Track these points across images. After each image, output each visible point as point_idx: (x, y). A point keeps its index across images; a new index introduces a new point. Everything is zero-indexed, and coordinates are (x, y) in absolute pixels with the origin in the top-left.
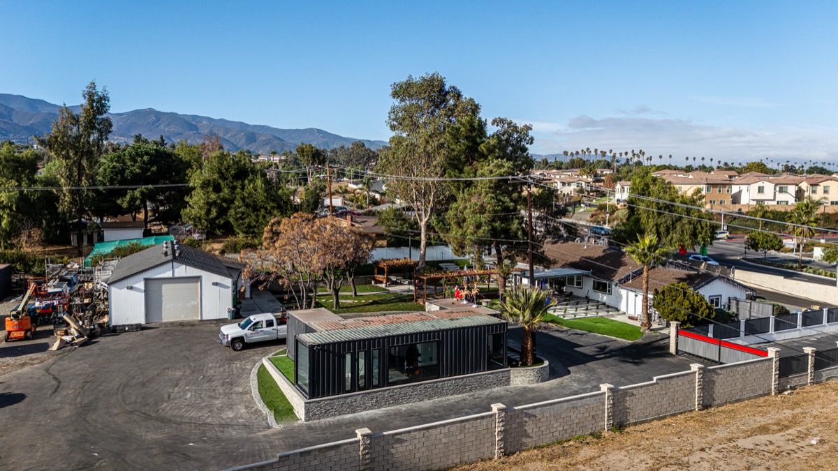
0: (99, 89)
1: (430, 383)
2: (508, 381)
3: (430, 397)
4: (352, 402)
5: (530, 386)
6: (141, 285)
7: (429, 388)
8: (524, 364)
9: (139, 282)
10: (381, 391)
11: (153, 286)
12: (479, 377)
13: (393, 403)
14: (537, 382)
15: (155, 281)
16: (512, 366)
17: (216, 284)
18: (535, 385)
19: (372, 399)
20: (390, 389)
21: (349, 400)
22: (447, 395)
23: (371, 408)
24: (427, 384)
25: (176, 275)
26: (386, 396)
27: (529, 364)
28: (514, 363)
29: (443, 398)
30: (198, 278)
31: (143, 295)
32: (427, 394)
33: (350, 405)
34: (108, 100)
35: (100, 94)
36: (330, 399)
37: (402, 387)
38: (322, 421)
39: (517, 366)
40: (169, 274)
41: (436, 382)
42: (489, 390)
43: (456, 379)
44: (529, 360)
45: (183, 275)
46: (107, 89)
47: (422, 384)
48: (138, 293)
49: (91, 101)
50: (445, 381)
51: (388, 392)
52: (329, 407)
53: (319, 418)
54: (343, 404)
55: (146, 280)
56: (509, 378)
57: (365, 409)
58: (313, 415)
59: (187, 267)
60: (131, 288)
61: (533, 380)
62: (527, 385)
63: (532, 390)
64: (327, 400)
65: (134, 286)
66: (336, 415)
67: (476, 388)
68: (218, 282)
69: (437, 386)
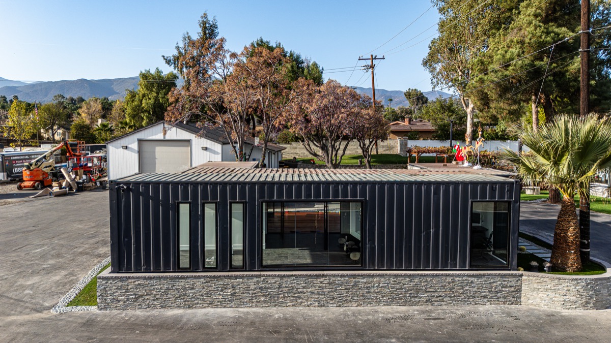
0: (210, 19)
1: (342, 276)
2: (516, 295)
3: (341, 302)
4: (185, 289)
5: (566, 312)
6: (135, 146)
7: (339, 285)
8: (557, 269)
9: (134, 142)
10: (242, 277)
11: (147, 147)
12: (449, 279)
13: (265, 302)
14: (585, 305)
15: (148, 143)
16: (529, 268)
17: (206, 149)
18: (579, 312)
19: (224, 288)
20: (260, 276)
21: (181, 284)
22: (379, 302)
23: (222, 304)
24: (334, 276)
25: (168, 137)
26: (253, 287)
27: (570, 270)
28: (534, 264)
29: (368, 308)
30: (188, 142)
31: (137, 155)
32: (335, 294)
33: (182, 294)
34: (217, 27)
35: (211, 22)
36: (145, 278)
37: (284, 276)
38: (130, 312)
39: (540, 269)
40: (160, 136)
41: (354, 276)
42: (468, 308)
43: (396, 276)
44: (570, 262)
45: (174, 137)
46: (216, 18)
47: (323, 276)
48: (133, 154)
49: (204, 28)
50: (373, 276)
51: (255, 280)
52: (142, 292)
53: (125, 308)
54: (168, 289)
55: (140, 141)
56: (519, 290)
57: (211, 304)
58: (113, 300)
59: (178, 129)
60: (126, 148)
61: (575, 302)
62: (559, 309)
63: (568, 322)
64: (138, 278)
65: (129, 146)
66: (155, 307)
67: (441, 299)
68: (208, 146)
69: (355, 285)
